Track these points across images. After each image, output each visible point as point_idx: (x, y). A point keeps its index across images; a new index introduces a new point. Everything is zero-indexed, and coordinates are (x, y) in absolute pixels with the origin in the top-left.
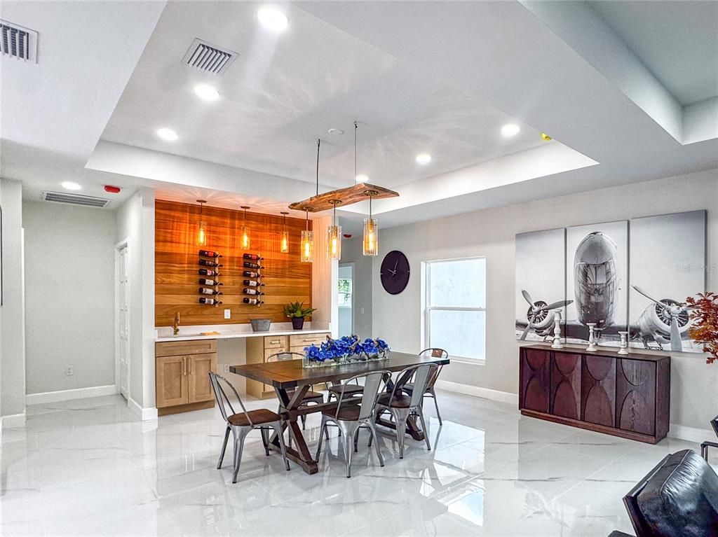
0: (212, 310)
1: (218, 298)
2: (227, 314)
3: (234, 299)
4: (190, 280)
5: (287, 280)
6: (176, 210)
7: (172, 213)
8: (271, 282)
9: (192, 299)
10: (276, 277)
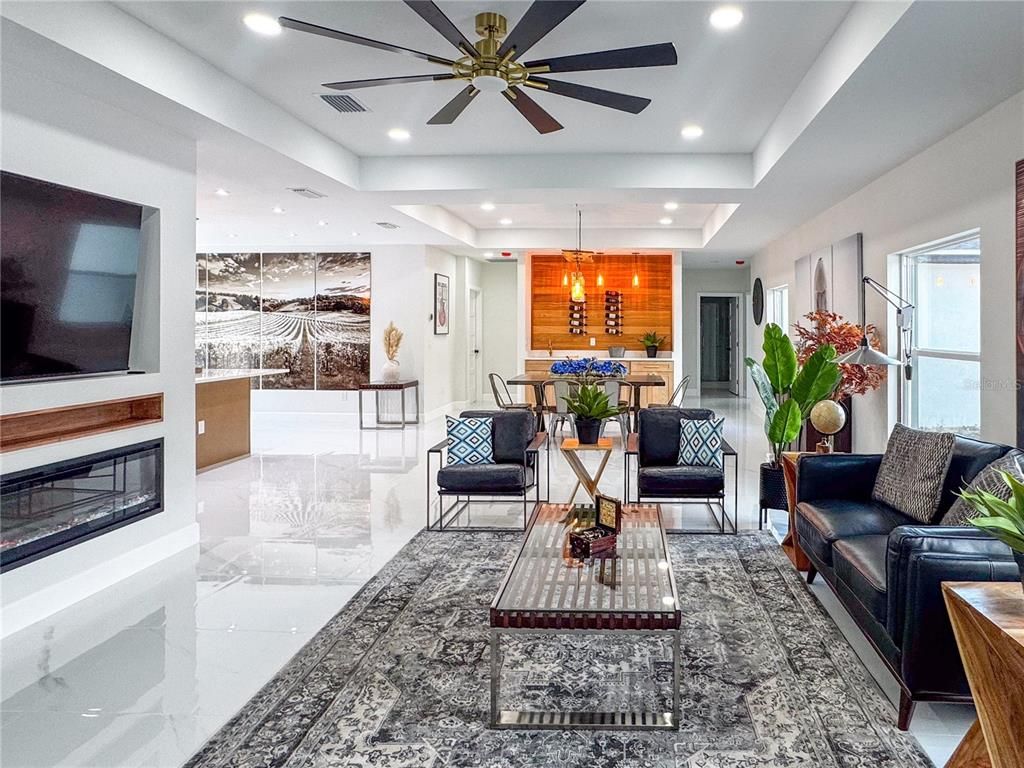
0: (580, 338)
1: (584, 328)
2: (593, 342)
3: (600, 330)
4: (564, 314)
5: (647, 312)
6: (554, 262)
7: (551, 264)
8: (632, 314)
9: (565, 330)
10: (637, 309)
